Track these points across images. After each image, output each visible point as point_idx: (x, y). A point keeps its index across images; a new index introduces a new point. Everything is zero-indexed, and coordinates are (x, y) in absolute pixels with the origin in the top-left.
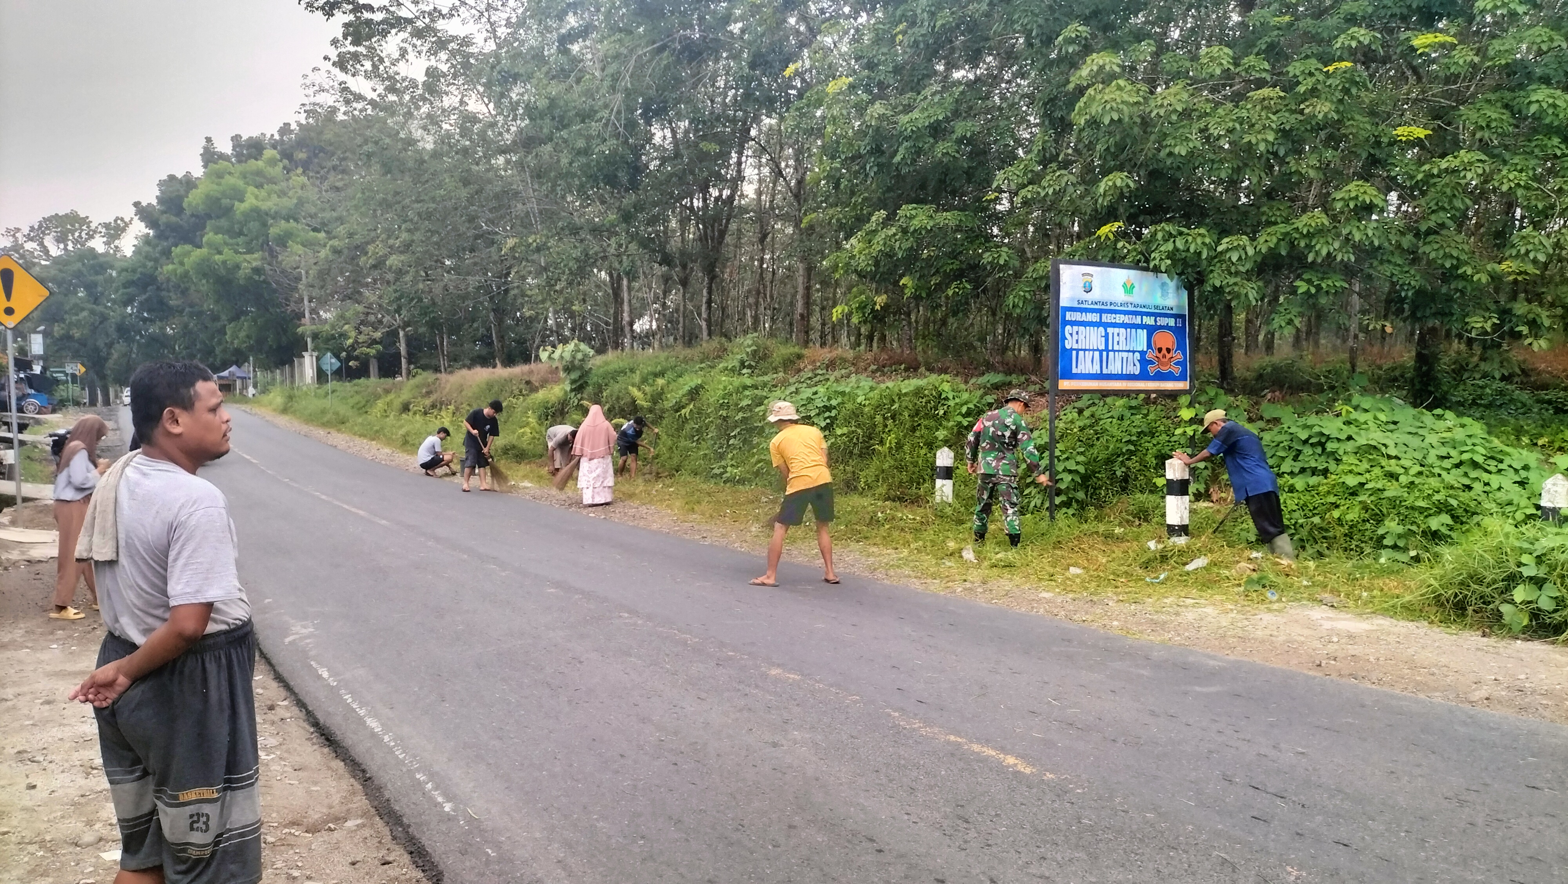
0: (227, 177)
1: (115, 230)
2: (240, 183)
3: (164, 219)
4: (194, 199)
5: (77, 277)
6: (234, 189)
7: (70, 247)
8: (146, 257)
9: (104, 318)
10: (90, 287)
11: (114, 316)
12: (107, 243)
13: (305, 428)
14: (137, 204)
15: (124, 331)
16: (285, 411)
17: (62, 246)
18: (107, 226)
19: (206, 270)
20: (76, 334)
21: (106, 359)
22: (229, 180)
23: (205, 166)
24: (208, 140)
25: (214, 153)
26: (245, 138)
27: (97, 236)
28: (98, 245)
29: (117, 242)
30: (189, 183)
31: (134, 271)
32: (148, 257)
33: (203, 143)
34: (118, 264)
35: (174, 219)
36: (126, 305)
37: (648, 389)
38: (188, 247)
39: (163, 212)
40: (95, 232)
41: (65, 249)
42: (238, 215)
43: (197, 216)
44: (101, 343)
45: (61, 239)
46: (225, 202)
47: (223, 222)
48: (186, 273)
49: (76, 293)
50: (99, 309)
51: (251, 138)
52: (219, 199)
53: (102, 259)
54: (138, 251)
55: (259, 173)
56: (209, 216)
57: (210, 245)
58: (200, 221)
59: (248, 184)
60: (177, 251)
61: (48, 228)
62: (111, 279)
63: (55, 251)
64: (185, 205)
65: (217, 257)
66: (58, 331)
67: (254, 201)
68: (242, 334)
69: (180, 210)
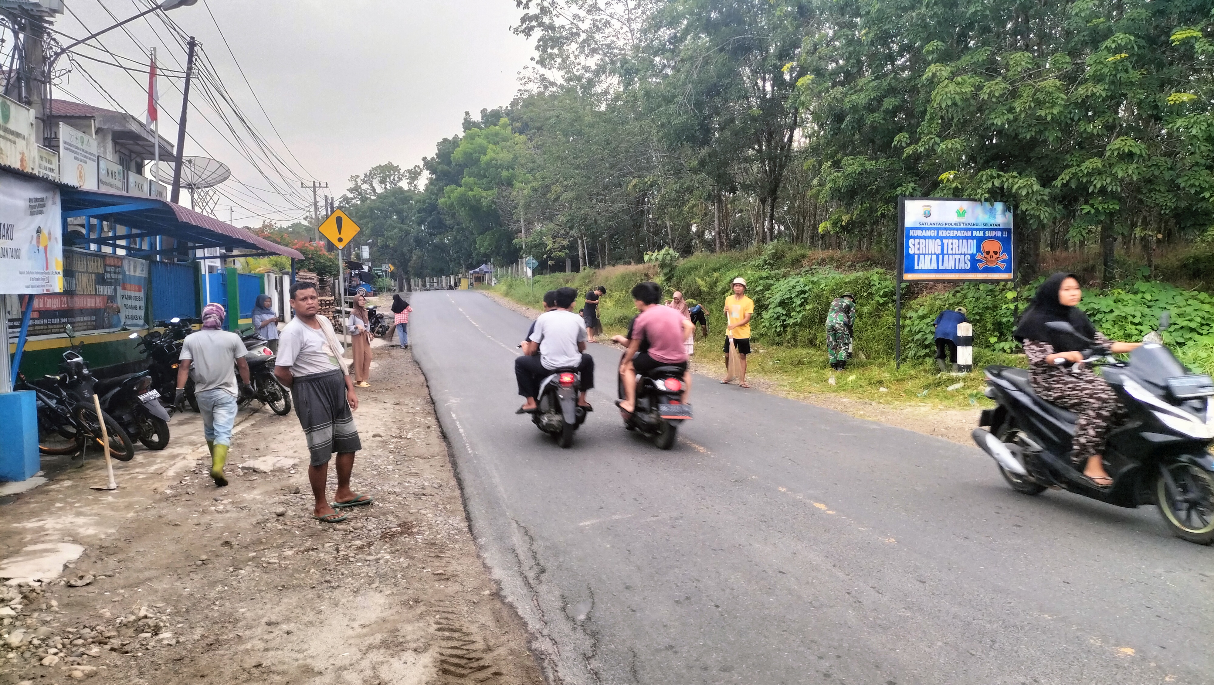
0: (477, 138)
1: (414, 175)
2: (484, 142)
3: (440, 167)
4: (457, 154)
5: (391, 206)
6: (481, 146)
7: (388, 187)
8: (431, 193)
9: (407, 233)
10: (399, 213)
11: (413, 231)
12: (410, 183)
13: (515, 306)
14: (424, 159)
15: (419, 242)
16: (507, 294)
17: (383, 186)
18: (409, 171)
19: (463, 201)
20: (391, 244)
21: (409, 261)
22: (478, 140)
23: (464, 132)
24: (467, 113)
25: (470, 122)
26: (489, 110)
27: (404, 178)
28: (404, 184)
29: (416, 182)
30: (455, 143)
31: (424, 202)
32: (432, 193)
33: (464, 116)
34: (417, 198)
35: (446, 168)
36: (419, 225)
37: (708, 279)
38: (453, 186)
39: (439, 163)
40: (403, 176)
41: (385, 188)
42: (483, 165)
43: (460, 165)
44: (405, 250)
45: (383, 182)
46: (475, 155)
47: (475, 169)
48: (453, 203)
49: (391, 217)
50: (405, 227)
51: (493, 110)
52: (471, 154)
53: (406, 194)
54: (426, 190)
55: (496, 134)
56: (466, 166)
57: (466, 185)
58: (461, 168)
59: (489, 142)
60: (448, 189)
61: (375, 174)
62: (411, 208)
63: (380, 190)
64: (452, 159)
65: (470, 193)
66: (380, 242)
67: (493, 155)
68: (486, 244)
69: (449, 163)
